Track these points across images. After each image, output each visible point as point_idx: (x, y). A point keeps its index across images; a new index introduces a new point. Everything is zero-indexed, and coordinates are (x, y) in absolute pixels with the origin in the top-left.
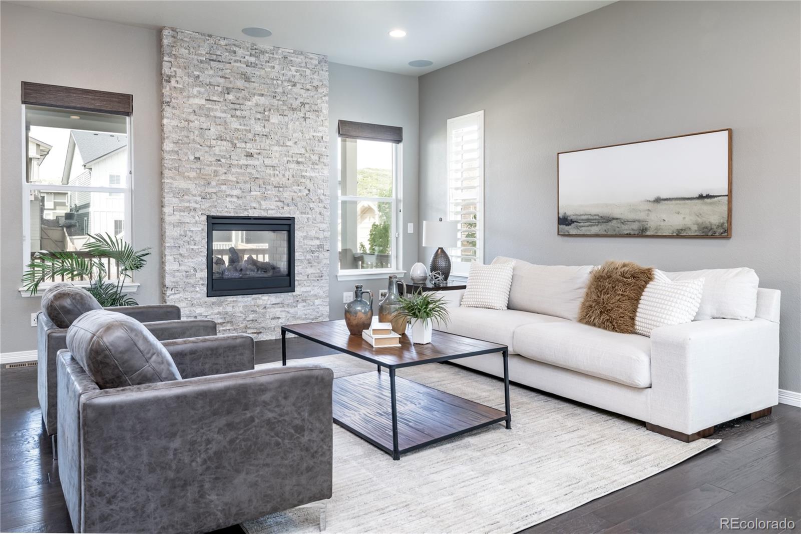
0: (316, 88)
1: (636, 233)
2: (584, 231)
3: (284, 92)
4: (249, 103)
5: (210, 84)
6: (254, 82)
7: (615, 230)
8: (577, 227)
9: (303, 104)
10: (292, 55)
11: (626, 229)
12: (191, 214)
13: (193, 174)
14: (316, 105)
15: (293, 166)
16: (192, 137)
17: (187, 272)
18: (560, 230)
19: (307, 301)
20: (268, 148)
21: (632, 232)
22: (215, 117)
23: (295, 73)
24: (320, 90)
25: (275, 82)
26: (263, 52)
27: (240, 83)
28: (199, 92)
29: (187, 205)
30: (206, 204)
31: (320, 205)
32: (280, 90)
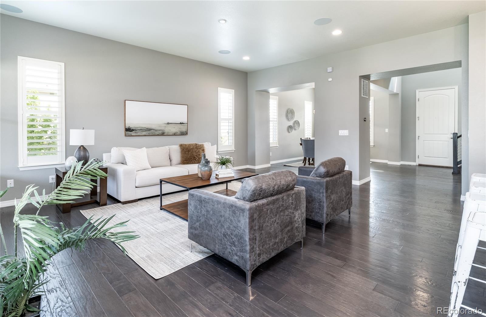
1: (161, 134)
7: (152, 133)
11: (157, 133)
18: (126, 133)
21: (159, 134)
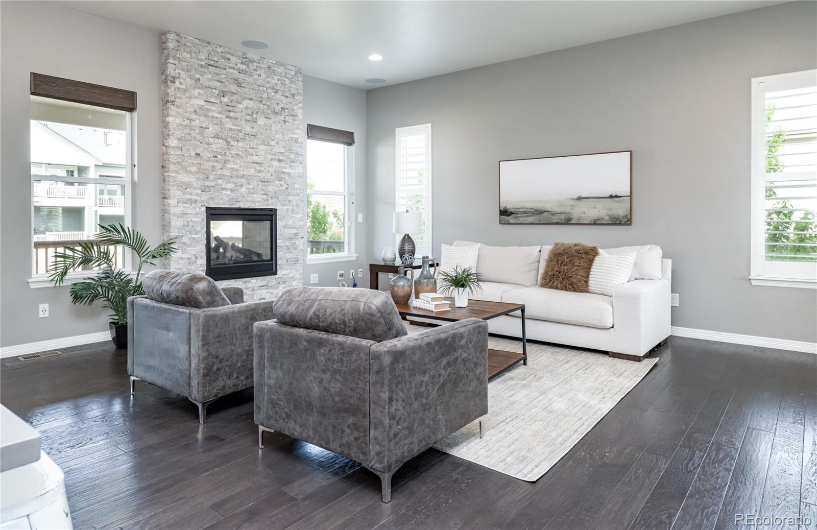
0: (293, 95)
1: (563, 222)
2: (521, 220)
3: (268, 98)
4: (241, 106)
5: (209, 87)
6: (244, 87)
7: (546, 220)
8: (516, 218)
9: (283, 109)
10: (275, 65)
11: (555, 219)
12: (193, 205)
13: (194, 169)
14: (293, 110)
15: (276, 163)
16: (193, 135)
17: (189, 259)
18: (501, 219)
19: (287, 283)
20: (255, 146)
21: (560, 221)
22: (213, 117)
23: (277, 82)
24: (297, 98)
25: (261, 88)
26: (252, 61)
27: (233, 88)
28: (199, 94)
29: (189, 197)
30: (205, 197)
31: (297, 198)
32: (265, 96)
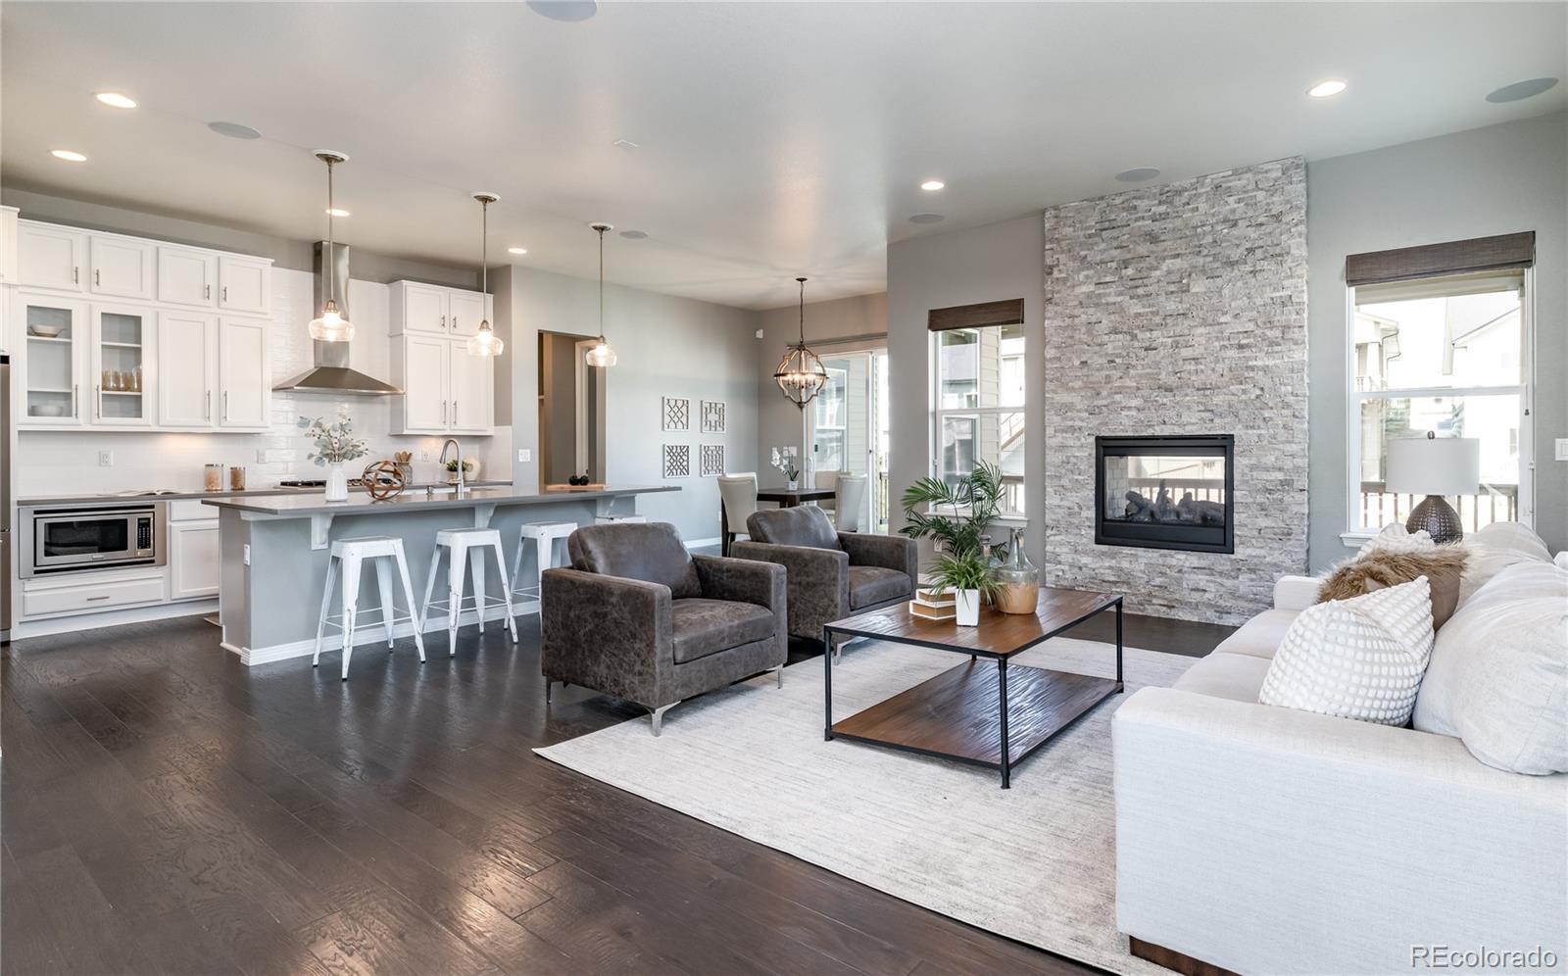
0: (1277, 218)
3: (1215, 242)
4: (1158, 273)
5: (1102, 262)
6: (1164, 241)
9: (1251, 250)
10: (1232, 177)
12: (1076, 435)
13: (1078, 384)
14: (1277, 245)
15: (1233, 353)
16: (1077, 337)
17: (1069, 509)
19: (1258, 572)
20: (1186, 332)
22: (1107, 304)
23: (1236, 206)
24: (1287, 218)
25: (1199, 230)
26: (1179, 193)
27: (1143, 249)
28: (1087, 277)
29: (1070, 423)
30: (1095, 421)
31: (1285, 412)
32: (1208, 240)
